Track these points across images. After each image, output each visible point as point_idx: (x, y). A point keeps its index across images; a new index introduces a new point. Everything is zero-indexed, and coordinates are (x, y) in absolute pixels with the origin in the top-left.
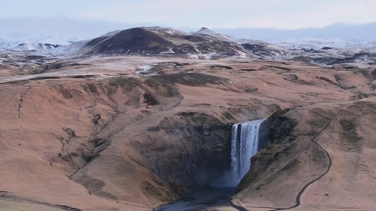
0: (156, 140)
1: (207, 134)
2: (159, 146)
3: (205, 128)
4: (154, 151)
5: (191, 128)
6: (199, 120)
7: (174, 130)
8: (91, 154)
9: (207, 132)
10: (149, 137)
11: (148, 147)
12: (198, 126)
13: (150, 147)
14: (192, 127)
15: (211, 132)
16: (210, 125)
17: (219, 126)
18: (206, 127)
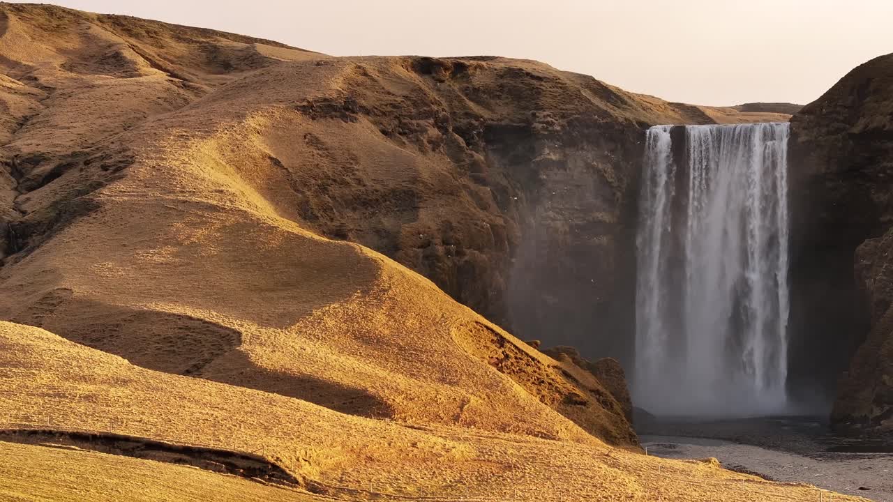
0: (355, 159)
1: (553, 157)
2: (378, 187)
3: (543, 128)
4: (354, 209)
5: (475, 128)
6: (499, 97)
7: (418, 125)
8: (15, 214)
9: (552, 149)
10: (314, 141)
11: (323, 189)
12: (503, 123)
13: (335, 190)
14: (476, 123)
15: (568, 151)
16: (563, 117)
17: (599, 126)
18: (547, 123)
